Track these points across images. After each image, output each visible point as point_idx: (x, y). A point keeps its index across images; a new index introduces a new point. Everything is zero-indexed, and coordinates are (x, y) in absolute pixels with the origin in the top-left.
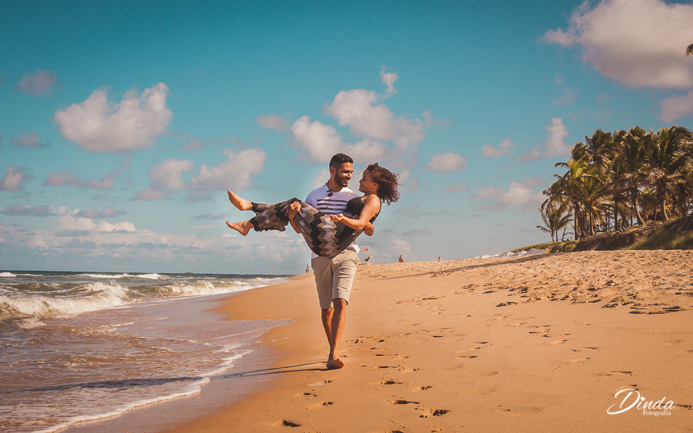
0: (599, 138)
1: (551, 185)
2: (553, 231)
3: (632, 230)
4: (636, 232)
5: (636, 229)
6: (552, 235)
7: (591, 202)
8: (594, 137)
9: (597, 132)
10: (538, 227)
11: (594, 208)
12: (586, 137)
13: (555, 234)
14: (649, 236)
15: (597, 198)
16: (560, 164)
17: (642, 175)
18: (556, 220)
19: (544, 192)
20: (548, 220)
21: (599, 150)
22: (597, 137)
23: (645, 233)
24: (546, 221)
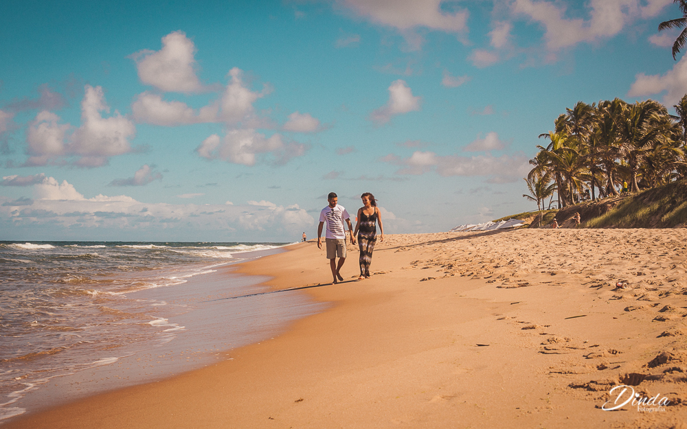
0: (580, 110)
1: (537, 155)
2: (539, 199)
3: (605, 201)
4: (608, 202)
5: (609, 200)
6: (538, 203)
7: (571, 172)
8: (575, 109)
9: (578, 104)
10: (524, 196)
11: (574, 178)
12: (567, 109)
13: (541, 203)
14: (619, 207)
15: (577, 168)
16: (544, 135)
17: (614, 149)
18: (543, 189)
19: (531, 162)
20: (534, 189)
21: (580, 122)
22: (578, 109)
23: (617, 203)
24: (532, 190)
